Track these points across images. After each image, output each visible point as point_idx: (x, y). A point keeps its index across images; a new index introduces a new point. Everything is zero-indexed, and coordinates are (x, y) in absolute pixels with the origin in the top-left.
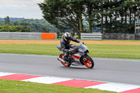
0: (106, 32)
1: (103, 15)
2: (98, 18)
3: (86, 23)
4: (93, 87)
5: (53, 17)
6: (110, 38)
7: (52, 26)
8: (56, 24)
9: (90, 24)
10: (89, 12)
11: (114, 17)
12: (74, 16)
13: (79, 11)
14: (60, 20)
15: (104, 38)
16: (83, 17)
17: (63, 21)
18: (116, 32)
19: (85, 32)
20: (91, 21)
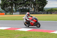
0: (21, 12)
1: (20, 7)
2: (18, 8)
3: (14, 9)
4: (18, 30)
5: (3, 8)
6: (22, 14)
7: (3, 11)
8: (5, 10)
9: (16, 10)
10: (15, 6)
11: (23, 7)
12: (10, 7)
13: (12, 6)
14: (6, 9)
15: (20, 14)
16: (13, 8)
17: (7, 9)
18: (24, 12)
19: (14, 12)
20: (16, 9)
